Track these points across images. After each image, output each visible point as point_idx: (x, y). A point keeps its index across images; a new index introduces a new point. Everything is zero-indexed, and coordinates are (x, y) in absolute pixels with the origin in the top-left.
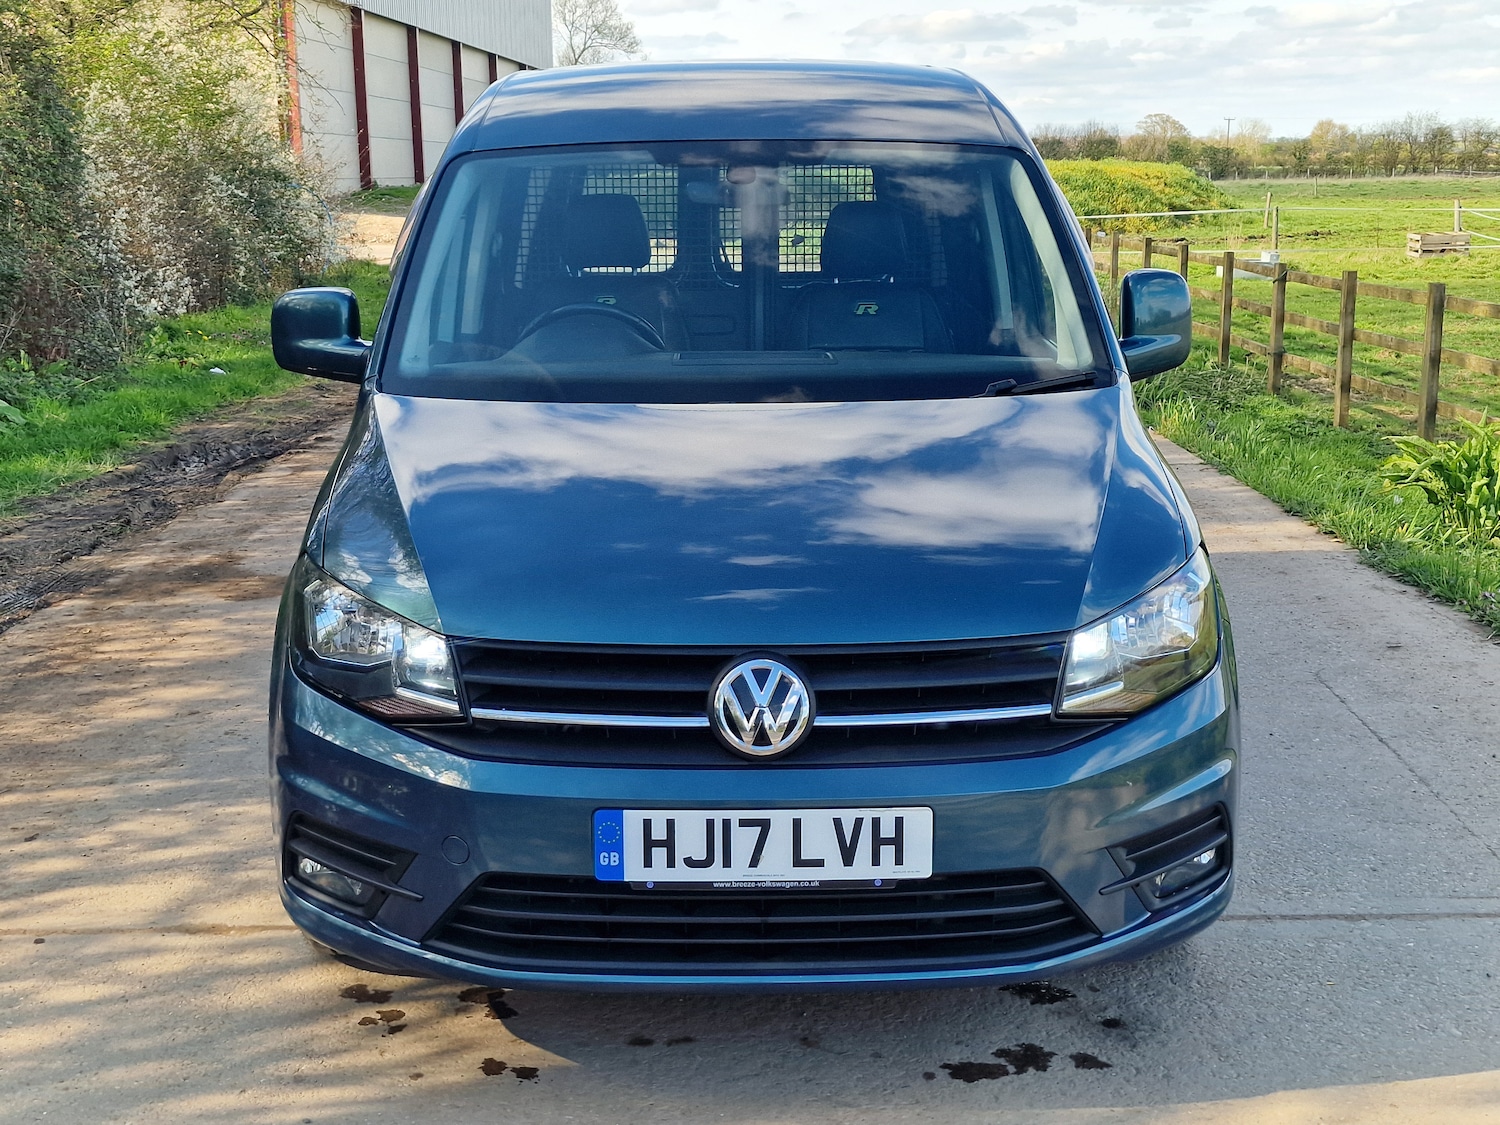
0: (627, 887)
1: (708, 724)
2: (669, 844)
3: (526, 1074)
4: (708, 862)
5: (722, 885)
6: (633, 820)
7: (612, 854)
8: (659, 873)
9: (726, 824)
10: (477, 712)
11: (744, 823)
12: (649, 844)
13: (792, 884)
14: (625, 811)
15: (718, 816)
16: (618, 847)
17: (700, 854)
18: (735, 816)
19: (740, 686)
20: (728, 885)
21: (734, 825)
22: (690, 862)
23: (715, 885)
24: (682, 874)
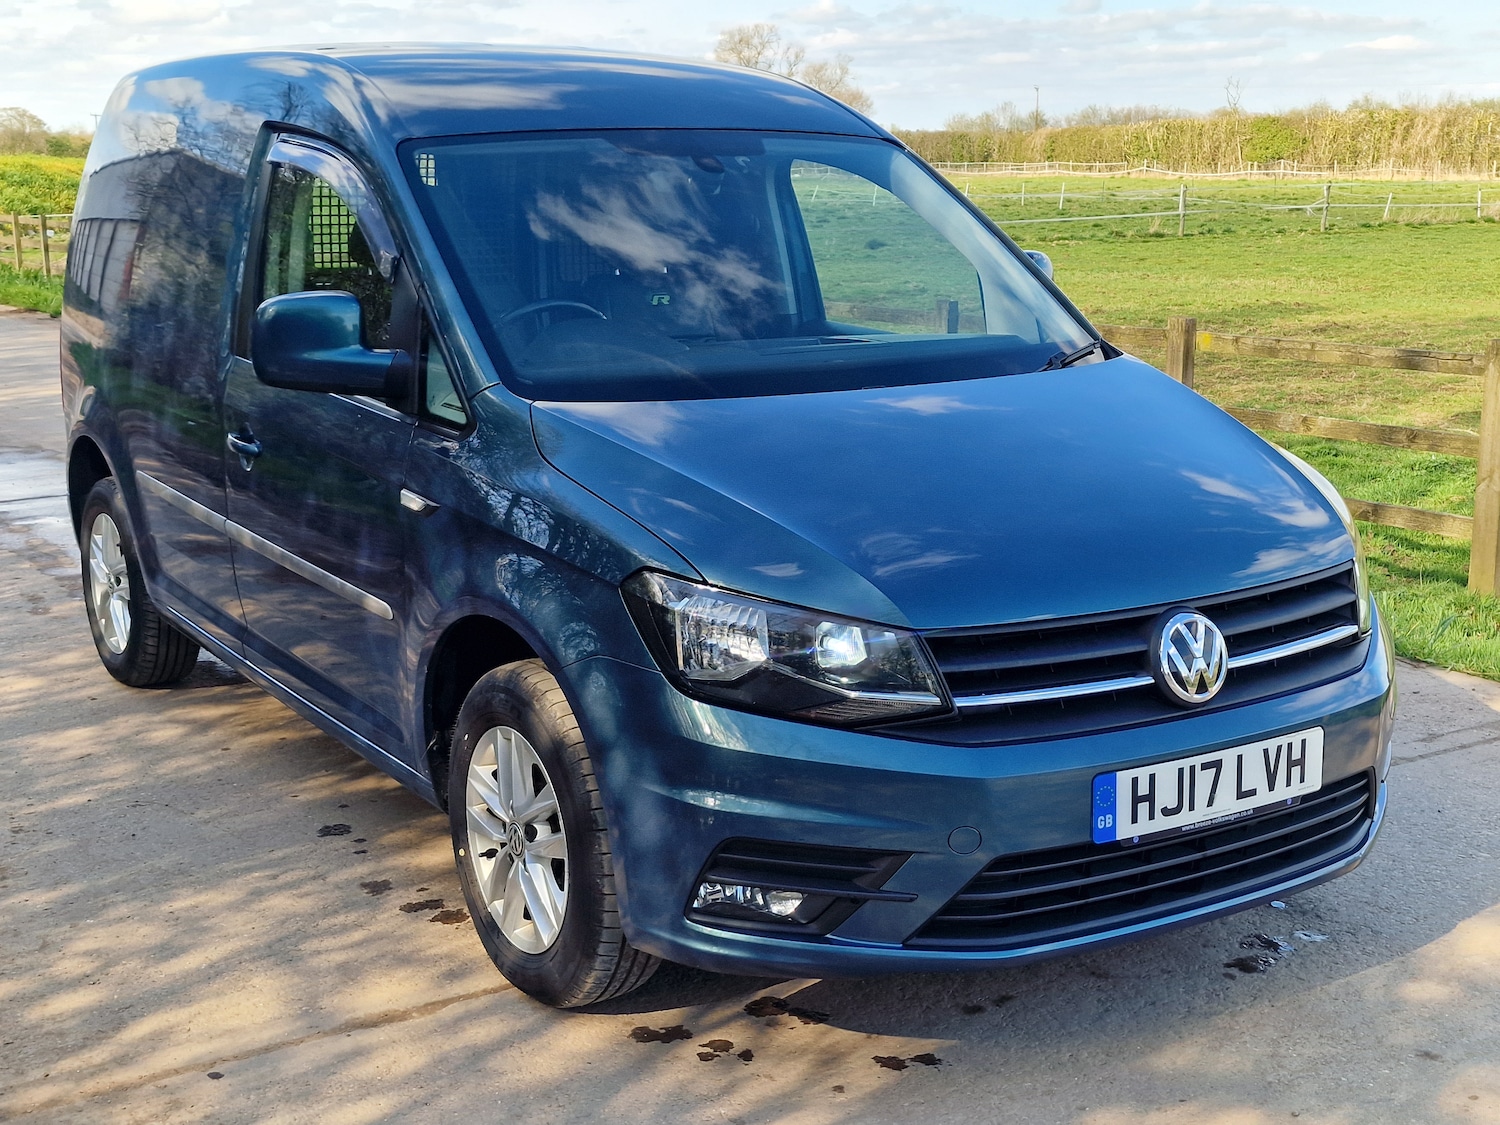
0: (1117, 845)
1: (1153, 681)
2: (1150, 798)
3: (928, 1060)
4: (1177, 810)
5: (1188, 828)
6: (1124, 779)
7: (1107, 816)
8: (1145, 827)
9: (1192, 768)
10: (961, 702)
11: (1205, 766)
12: (1136, 800)
13: (1236, 816)
14: (1118, 773)
15: (1186, 763)
16: (1112, 810)
17: (1173, 804)
18: (1198, 761)
19: (1179, 641)
20: (1192, 827)
21: (1198, 768)
22: (1166, 812)
23: (1184, 829)
24: (1162, 824)
